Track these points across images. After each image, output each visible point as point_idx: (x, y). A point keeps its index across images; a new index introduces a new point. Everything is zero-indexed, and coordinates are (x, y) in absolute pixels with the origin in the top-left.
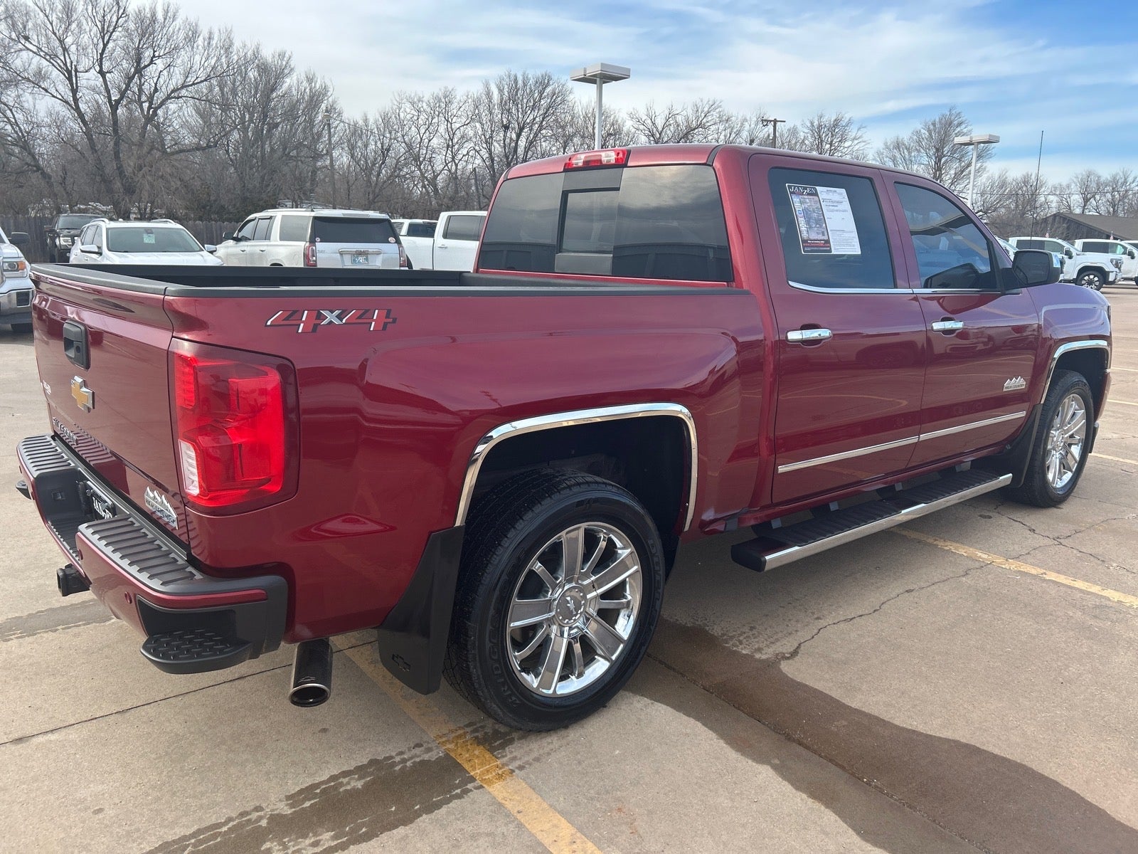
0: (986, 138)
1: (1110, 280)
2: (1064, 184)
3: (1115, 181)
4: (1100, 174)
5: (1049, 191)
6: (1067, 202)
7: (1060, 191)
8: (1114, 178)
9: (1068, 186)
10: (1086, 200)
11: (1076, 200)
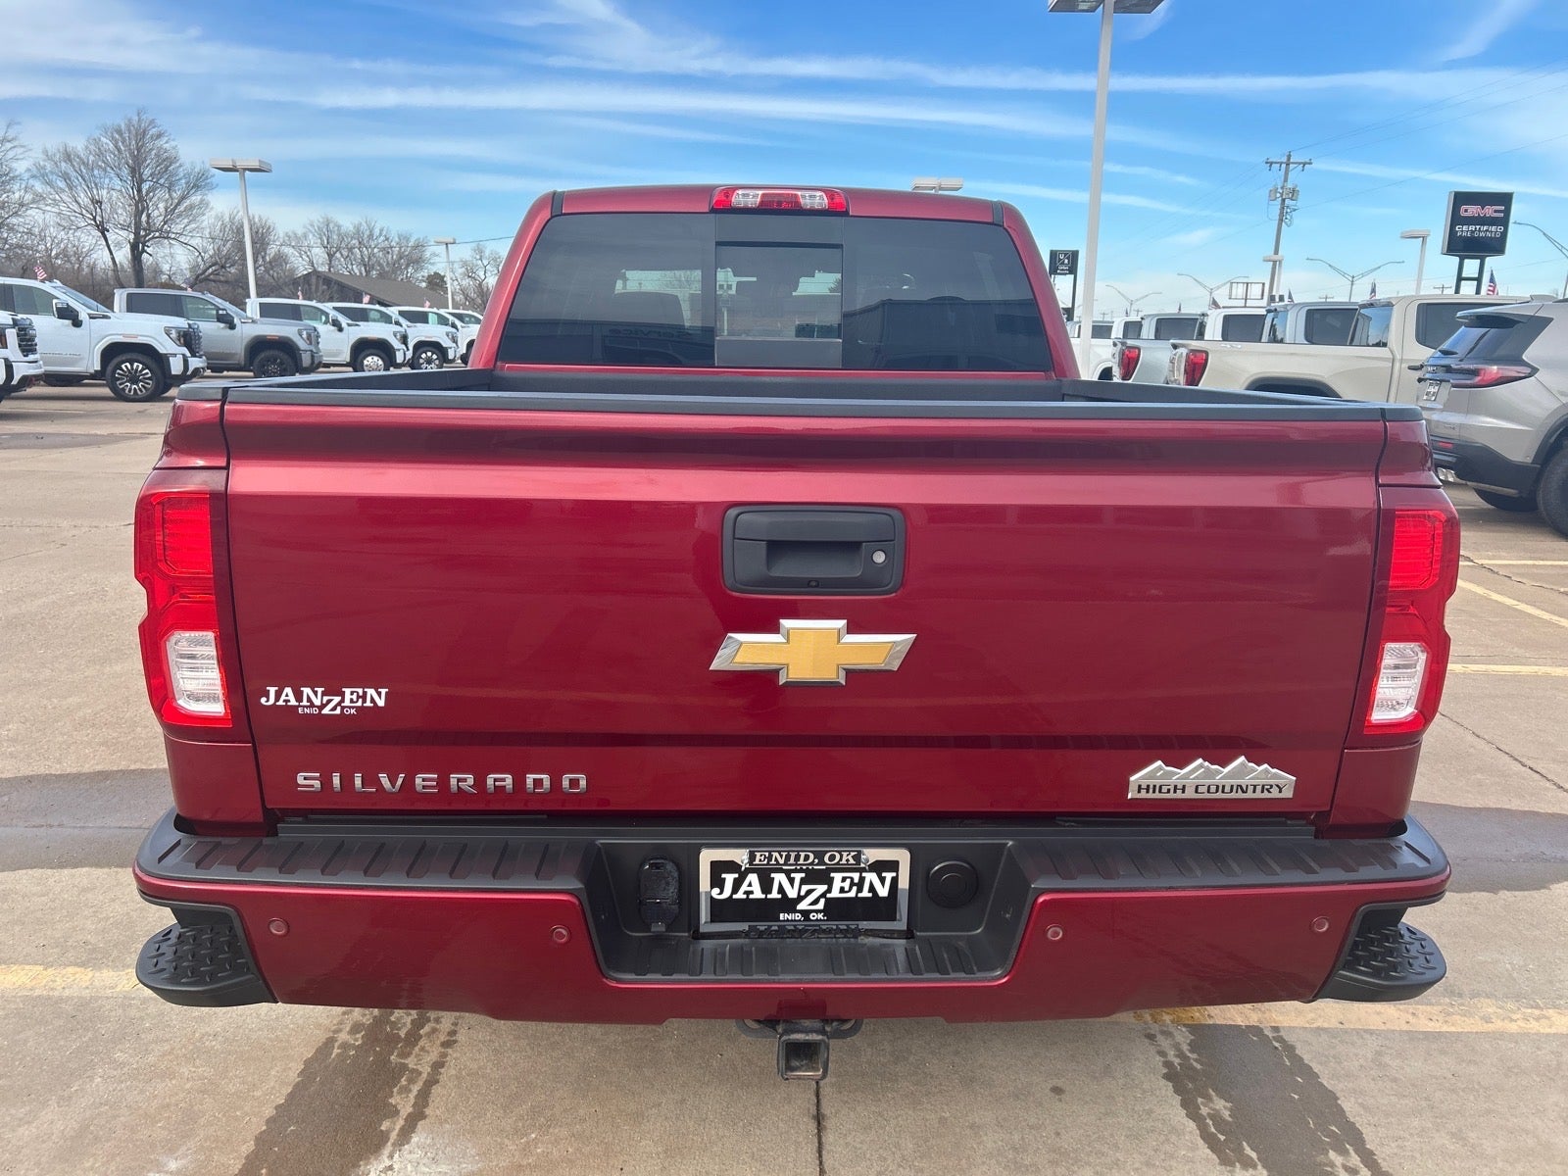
0: (255, 164)
1: (451, 357)
2: (300, 233)
3: (358, 233)
4: (341, 222)
5: (281, 240)
6: (308, 256)
7: (296, 241)
8: (358, 231)
9: (305, 236)
10: (331, 256)
11: (319, 255)
